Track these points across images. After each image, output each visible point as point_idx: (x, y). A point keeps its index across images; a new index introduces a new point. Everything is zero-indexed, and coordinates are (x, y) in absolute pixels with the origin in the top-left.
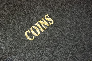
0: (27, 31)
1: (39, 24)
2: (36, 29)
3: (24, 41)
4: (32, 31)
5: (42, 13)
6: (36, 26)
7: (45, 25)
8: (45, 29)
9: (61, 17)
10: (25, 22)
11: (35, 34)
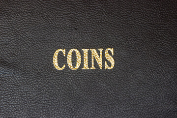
0: (62, 50)
1: (90, 53)
2: (77, 58)
3: (46, 62)
5: (107, 40)
6: (82, 54)
8: (91, 68)
9: (131, 68)
10: (70, 33)
11: (70, 64)
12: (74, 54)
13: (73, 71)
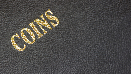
0: (15, 36)
1: (36, 24)
2: (29, 33)
3: (10, 52)
4: (23, 35)
5: (41, 7)
6: (30, 28)
7: (45, 26)
8: (44, 34)
9: (71, 14)
10: (12, 20)
11: (27, 41)
12: (25, 32)
13: (33, 44)
